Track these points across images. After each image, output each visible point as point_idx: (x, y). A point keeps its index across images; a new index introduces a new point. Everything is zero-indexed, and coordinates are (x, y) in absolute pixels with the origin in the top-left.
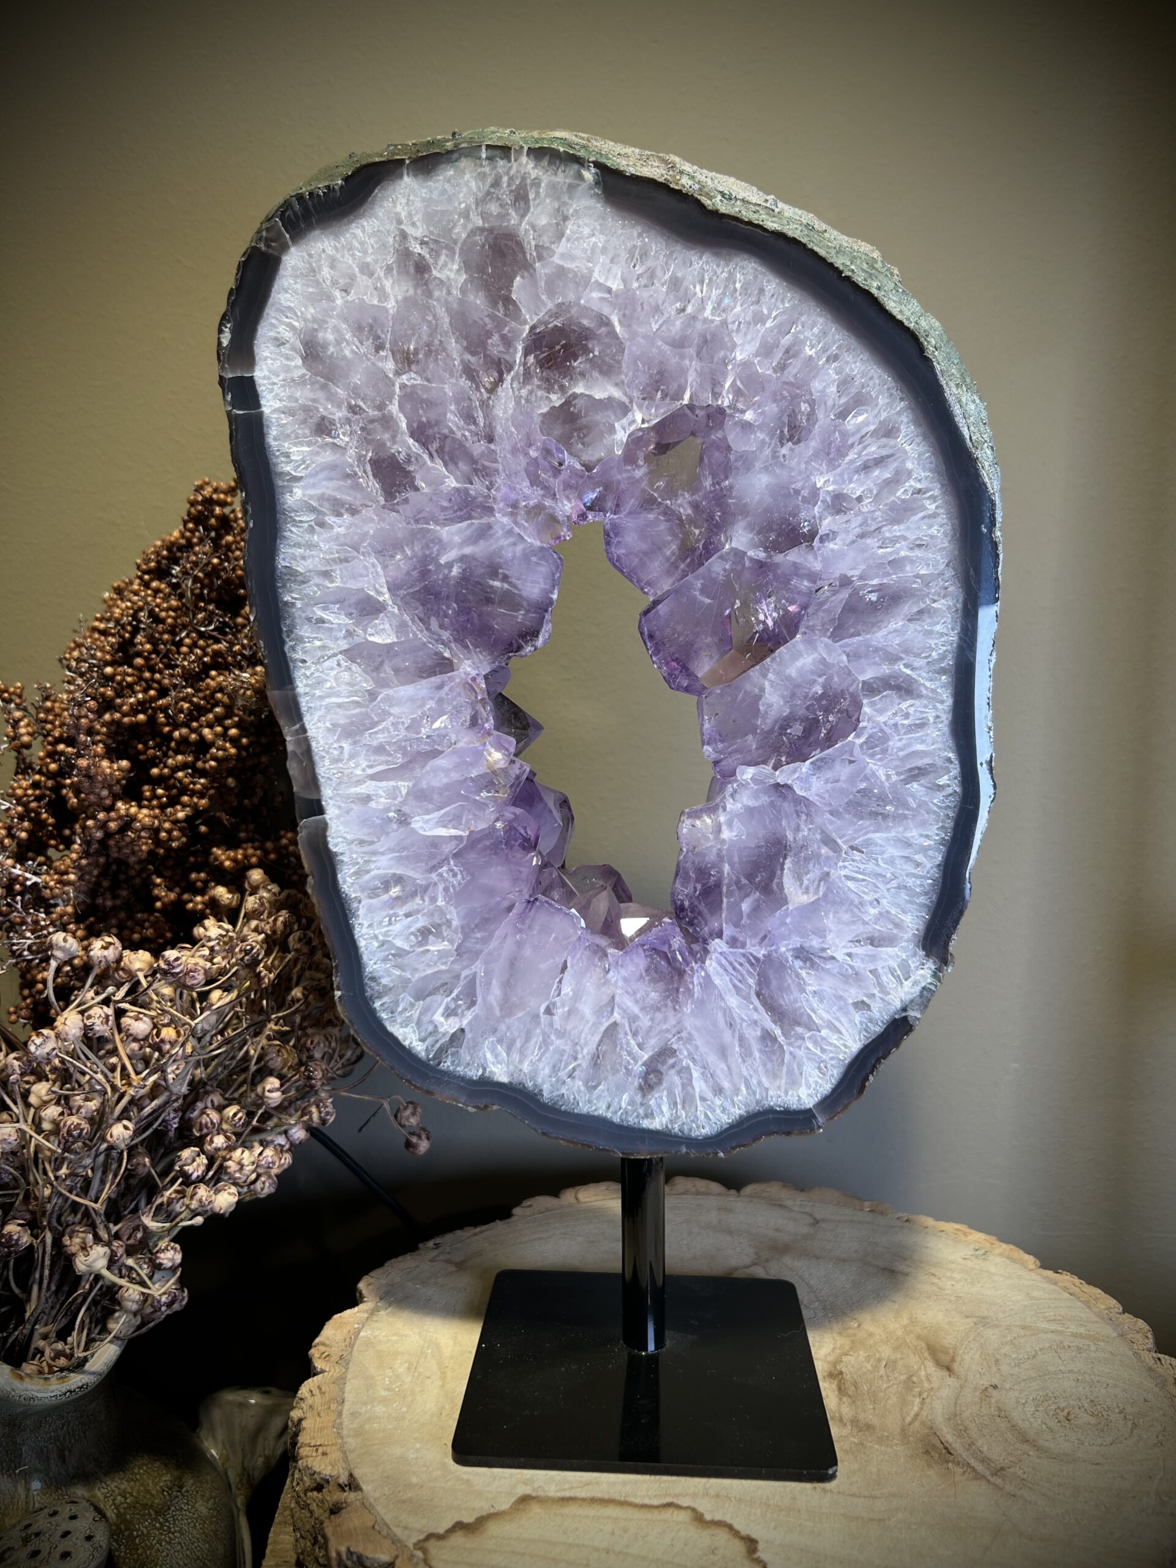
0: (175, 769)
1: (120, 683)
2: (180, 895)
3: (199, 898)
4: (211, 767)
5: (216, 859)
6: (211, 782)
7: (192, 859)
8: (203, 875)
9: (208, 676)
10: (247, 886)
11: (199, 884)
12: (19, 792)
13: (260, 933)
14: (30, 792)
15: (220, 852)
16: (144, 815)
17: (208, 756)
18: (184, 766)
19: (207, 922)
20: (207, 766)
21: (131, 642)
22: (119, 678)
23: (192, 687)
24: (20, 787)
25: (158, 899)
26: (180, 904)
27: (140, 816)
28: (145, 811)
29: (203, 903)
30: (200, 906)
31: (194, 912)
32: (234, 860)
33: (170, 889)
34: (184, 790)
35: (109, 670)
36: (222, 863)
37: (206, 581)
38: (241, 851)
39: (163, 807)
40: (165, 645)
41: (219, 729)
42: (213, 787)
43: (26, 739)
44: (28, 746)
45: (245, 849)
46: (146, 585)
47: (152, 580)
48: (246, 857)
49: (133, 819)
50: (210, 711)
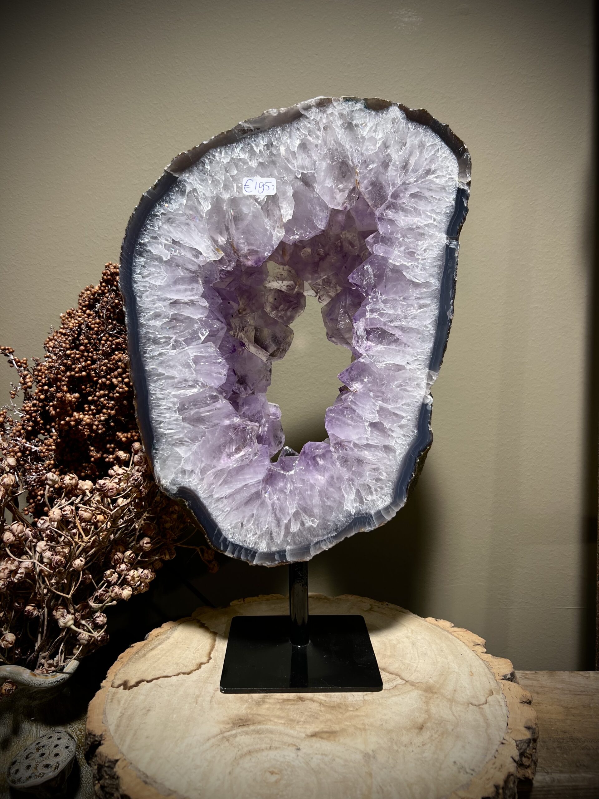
0: (100, 397)
1: (73, 358)
2: (102, 455)
3: (111, 456)
4: (116, 396)
5: (118, 437)
6: (116, 403)
7: (107, 438)
8: (112, 445)
9: (114, 354)
10: (132, 450)
11: (111, 449)
12: (27, 408)
13: (140, 472)
14: (32, 408)
15: (120, 434)
16: (87, 419)
17: (115, 391)
18: (104, 396)
19: (114, 467)
20: (115, 396)
21: (78, 338)
22: (73, 355)
23: (107, 359)
24: (28, 407)
25: (92, 456)
26: (102, 459)
27: (85, 419)
28: (87, 416)
29: (113, 458)
30: (112, 460)
31: (109, 462)
32: (127, 437)
33: (98, 452)
34: (104, 406)
35: (68, 352)
36: (121, 439)
37: (112, 310)
38: (130, 434)
39: (94, 415)
40: (94, 340)
41: (120, 379)
42: (117, 405)
43: (30, 384)
44: (30, 387)
45: (132, 433)
46: (84, 312)
47: (86, 310)
48: (132, 436)
49: (82, 420)
50: (116, 370)
